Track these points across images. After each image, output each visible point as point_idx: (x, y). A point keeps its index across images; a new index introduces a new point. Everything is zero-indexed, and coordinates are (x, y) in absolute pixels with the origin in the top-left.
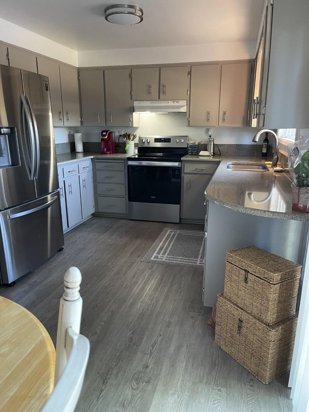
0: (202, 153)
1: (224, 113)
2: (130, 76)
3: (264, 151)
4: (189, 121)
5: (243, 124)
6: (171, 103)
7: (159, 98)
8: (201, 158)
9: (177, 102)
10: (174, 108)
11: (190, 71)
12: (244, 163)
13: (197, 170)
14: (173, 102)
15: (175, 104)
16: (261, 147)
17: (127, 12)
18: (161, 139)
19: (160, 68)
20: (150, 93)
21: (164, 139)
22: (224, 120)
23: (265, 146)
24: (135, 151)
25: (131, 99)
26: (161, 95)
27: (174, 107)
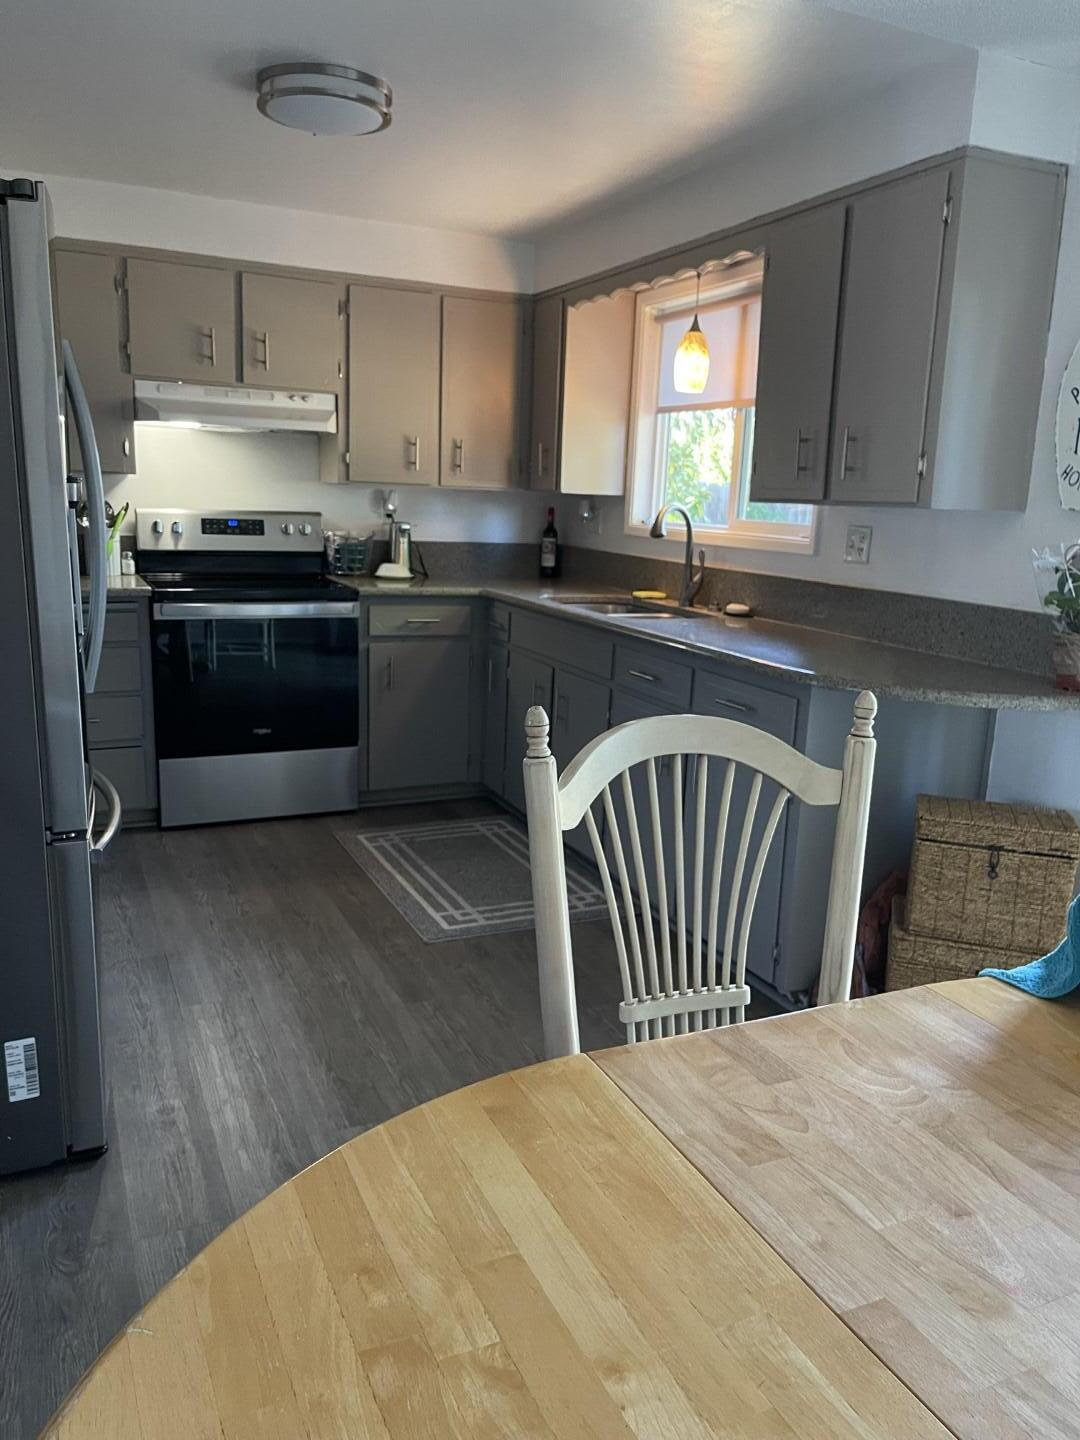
0: (385, 570)
1: (457, 447)
2: (121, 283)
3: (549, 561)
4: (347, 465)
5: (510, 480)
6: (280, 400)
7: (240, 378)
8: (383, 586)
9: (303, 398)
10: (289, 418)
11: (343, 298)
12: (573, 598)
13: (411, 625)
14: (291, 397)
15: (297, 404)
16: (539, 549)
17: (354, 96)
18: (227, 521)
19: (240, 274)
20: (201, 355)
21: (239, 521)
22: (456, 466)
23: (550, 546)
24: (128, 566)
25: (129, 371)
26: (247, 368)
27: (290, 414)
